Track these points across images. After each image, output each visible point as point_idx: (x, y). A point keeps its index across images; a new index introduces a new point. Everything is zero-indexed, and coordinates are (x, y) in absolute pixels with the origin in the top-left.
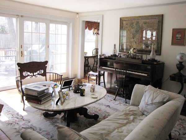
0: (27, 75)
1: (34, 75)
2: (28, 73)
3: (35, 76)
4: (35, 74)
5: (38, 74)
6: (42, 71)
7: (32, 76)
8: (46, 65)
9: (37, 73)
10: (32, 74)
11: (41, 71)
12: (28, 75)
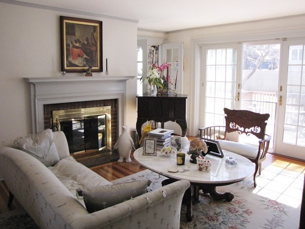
0: (235, 128)
1: (244, 132)
2: (237, 126)
3: (247, 133)
4: (247, 130)
5: (252, 132)
6: (259, 130)
7: (242, 132)
8: (266, 121)
9: (250, 130)
10: (242, 129)
11: (257, 129)
12: (237, 130)
